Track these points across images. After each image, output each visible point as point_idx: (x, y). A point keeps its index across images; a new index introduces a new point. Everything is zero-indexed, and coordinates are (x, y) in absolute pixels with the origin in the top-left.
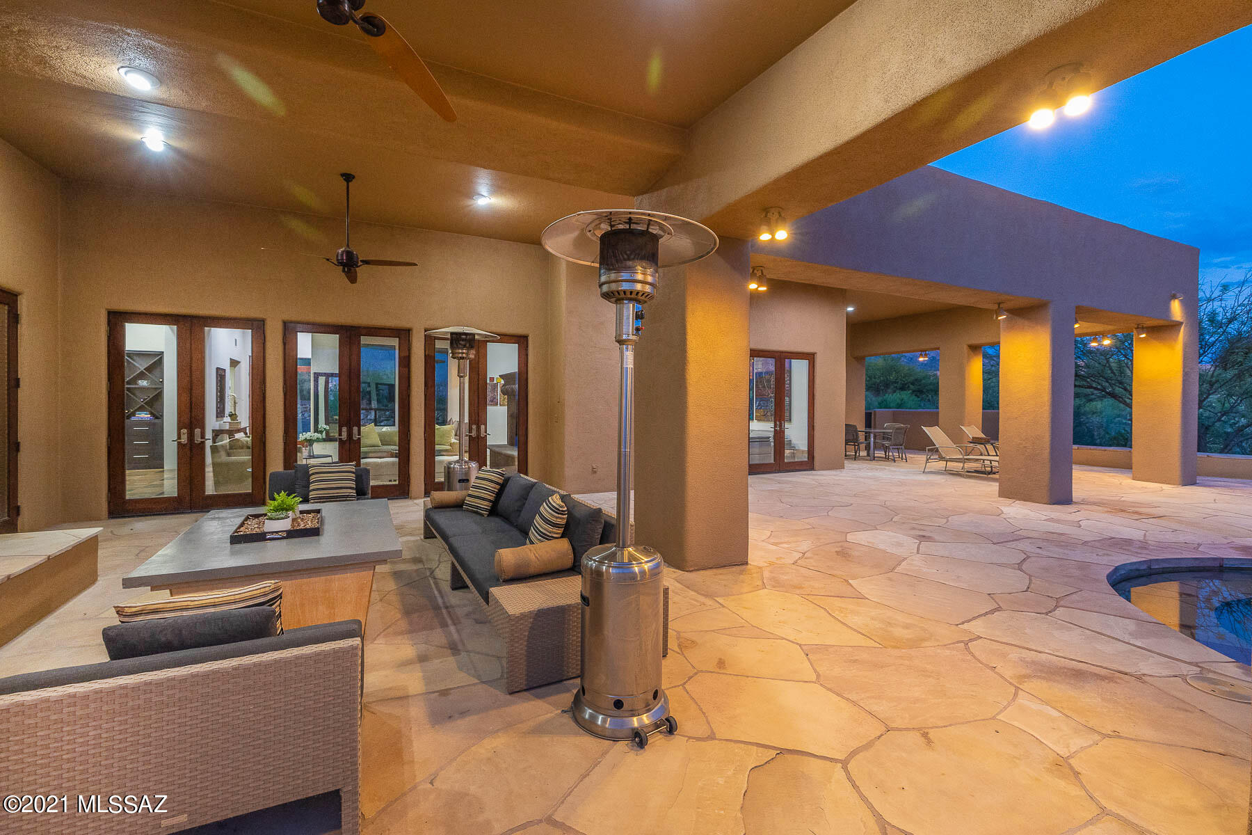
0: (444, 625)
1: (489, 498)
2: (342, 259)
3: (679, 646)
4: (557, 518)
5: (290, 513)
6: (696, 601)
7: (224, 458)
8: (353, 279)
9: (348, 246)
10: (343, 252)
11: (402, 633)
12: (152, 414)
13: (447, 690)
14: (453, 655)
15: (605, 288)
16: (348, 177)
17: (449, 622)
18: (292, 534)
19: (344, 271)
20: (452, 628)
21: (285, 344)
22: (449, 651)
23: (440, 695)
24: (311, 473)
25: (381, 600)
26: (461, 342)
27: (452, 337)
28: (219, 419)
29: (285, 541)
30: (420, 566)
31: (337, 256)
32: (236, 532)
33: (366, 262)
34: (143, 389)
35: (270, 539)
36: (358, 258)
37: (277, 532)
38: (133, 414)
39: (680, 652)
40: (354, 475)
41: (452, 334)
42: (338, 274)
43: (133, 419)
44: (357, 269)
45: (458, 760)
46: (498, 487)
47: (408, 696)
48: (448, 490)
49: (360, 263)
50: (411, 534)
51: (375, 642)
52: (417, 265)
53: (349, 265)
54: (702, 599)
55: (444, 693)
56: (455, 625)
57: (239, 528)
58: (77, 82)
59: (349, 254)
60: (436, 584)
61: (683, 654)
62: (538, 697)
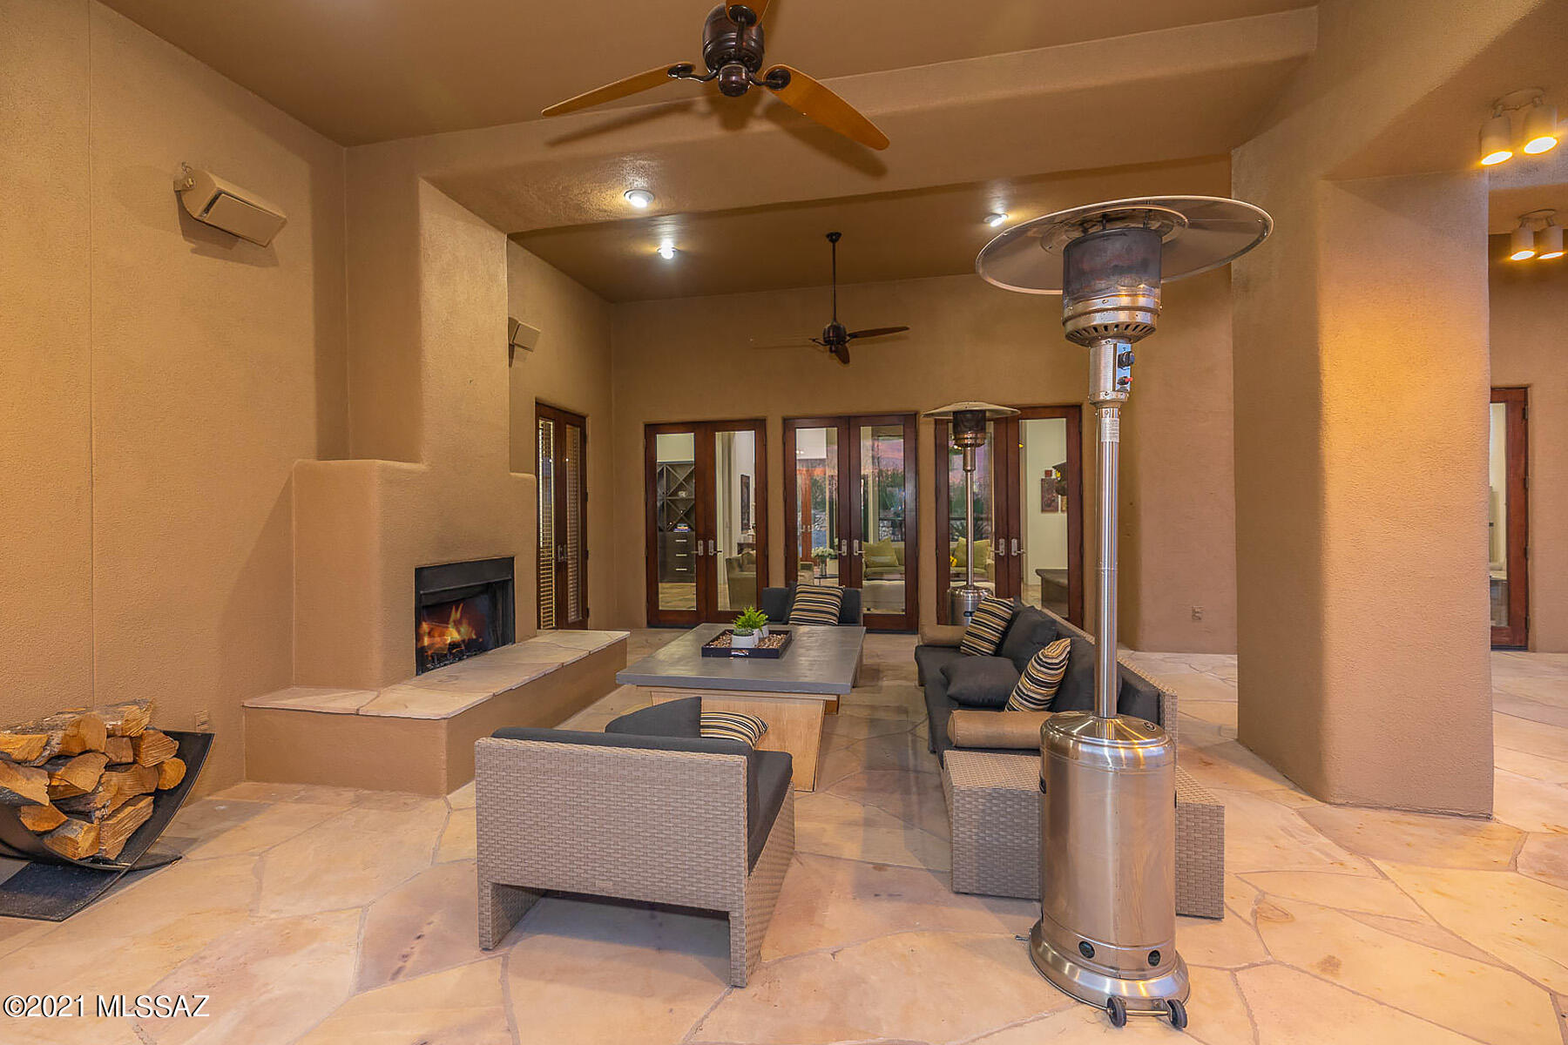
0: (907, 791)
1: (994, 639)
2: (829, 337)
3: (1255, 913)
4: (1038, 671)
5: (756, 631)
6: (1327, 855)
7: (737, 573)
8: (845, 359)
9: (835, 319)
10: (829, 328)
11: (858, 789)
12: (689, 526)
13: (884, 865)
14: (906, 828)
15: (1070, 326)
16: (834, 237)
17: (914, 789)
18: (755, 653)
19: (831, 351)
20: (914, 798)
21: (784, 444)
22: (901, 822)
23: (875, 868)
24: (797, 591)
25: (847, 748)
26: (966, 424)
27: (955, 418)
28: (745, 531)
29: (747, 660)
30: (903, 717)
31: (824, 334)
32: (708, 644)
33: (854, 336)
34: (683, 499)
35: (735, 656)
36: (845, 332)
37: (741, 649)
38: (675, 526)
39: (1251, 922)
40: (839, 600)
41: (955, 413)
42: (825, 358)
43: (676, 531)
44: (847, 345)
45: (869, 943)
46: (1003, 623)
47: (840, 858)
48: (952, 625)
49: (848, 338)
50: (905, 678)
51: (827, 792)
52: (907, 329)
53: (837, 342)
54: (1342, 855)
55: (880, 867)
56: (919, 794)
57: (713, 641)
58: (601, 217)
59: (836, 329)
60: (914, 742)
61: (1256, 926)
62: (992, 909)
